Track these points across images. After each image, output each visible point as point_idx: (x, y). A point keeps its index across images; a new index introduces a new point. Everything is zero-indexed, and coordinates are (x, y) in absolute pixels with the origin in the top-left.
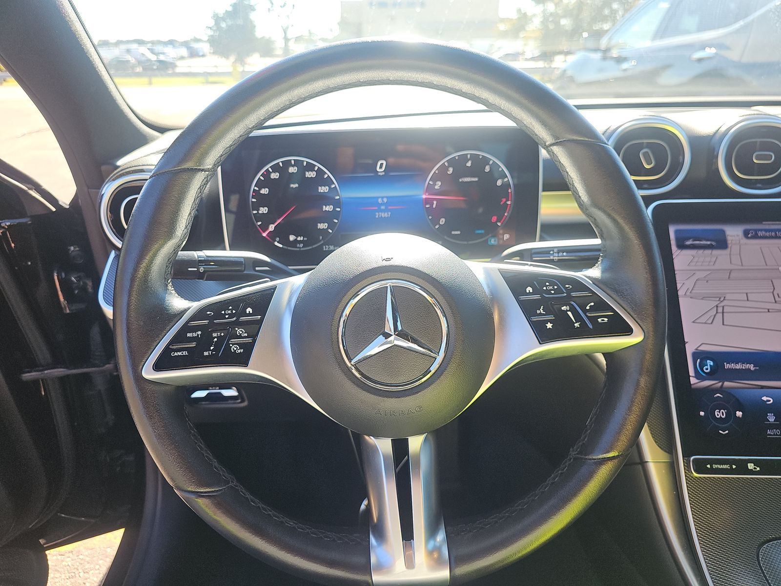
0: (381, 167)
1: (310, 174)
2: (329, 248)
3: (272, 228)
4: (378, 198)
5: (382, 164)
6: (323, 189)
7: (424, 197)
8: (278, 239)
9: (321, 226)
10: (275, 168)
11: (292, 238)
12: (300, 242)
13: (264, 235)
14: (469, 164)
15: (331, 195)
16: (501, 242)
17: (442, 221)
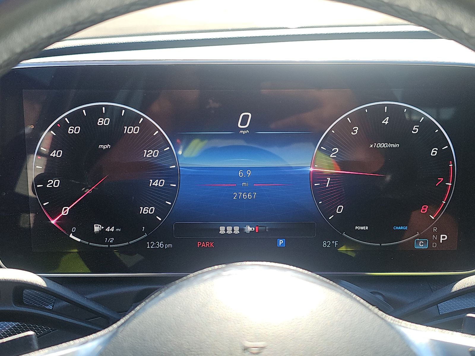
0: (244, 123)
1: (133, 130)
2: (156, 245)
3: (65, 211)
4: (239, 169)
5: (245, 118)
6: (151, 154)
7: (311, 169)
8: (74, 229)
9: (145, 210)
10: (75, 119)
11: (97, 228)
12: (110, 234)
13: (53, 222)
14: (386, 122)
15: (163, 163)
16: (435, 246)
17: (340, 209)
